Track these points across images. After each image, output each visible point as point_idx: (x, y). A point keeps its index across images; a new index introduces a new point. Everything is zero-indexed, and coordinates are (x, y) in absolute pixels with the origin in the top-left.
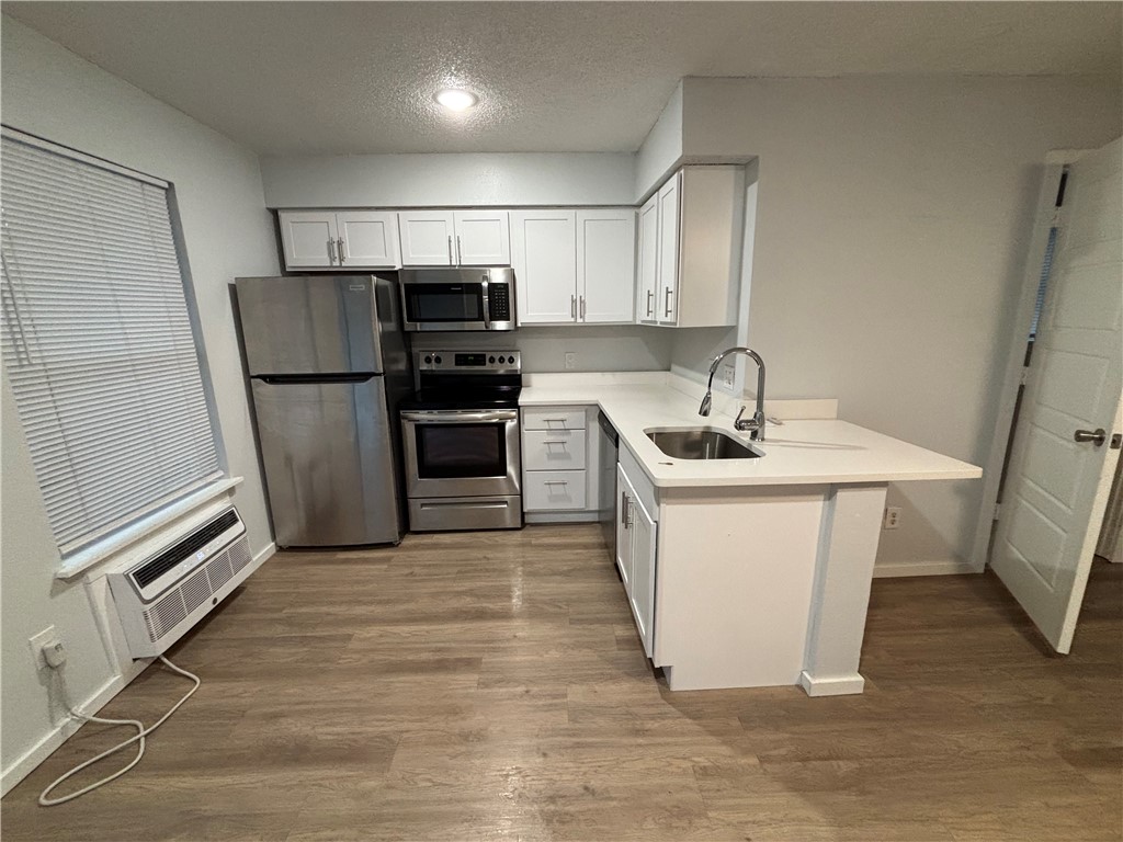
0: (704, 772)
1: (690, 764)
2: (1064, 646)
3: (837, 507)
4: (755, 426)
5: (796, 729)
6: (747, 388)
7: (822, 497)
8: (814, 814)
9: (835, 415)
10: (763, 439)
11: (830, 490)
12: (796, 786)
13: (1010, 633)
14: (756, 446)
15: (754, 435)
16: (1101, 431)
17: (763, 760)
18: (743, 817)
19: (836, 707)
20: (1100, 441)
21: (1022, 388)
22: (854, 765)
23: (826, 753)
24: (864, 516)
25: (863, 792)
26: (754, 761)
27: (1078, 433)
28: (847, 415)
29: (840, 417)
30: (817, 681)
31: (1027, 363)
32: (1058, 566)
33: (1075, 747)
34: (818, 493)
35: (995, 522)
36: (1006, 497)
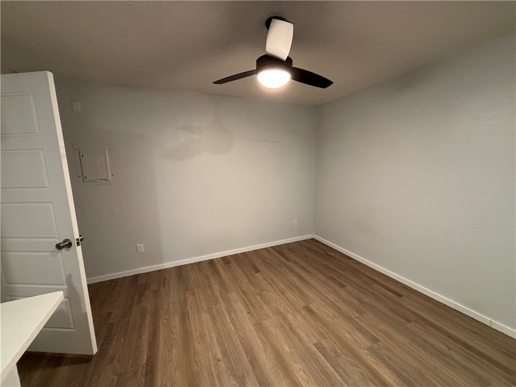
2: (95, 350)
20: (70, 245)
27: (57, 246)
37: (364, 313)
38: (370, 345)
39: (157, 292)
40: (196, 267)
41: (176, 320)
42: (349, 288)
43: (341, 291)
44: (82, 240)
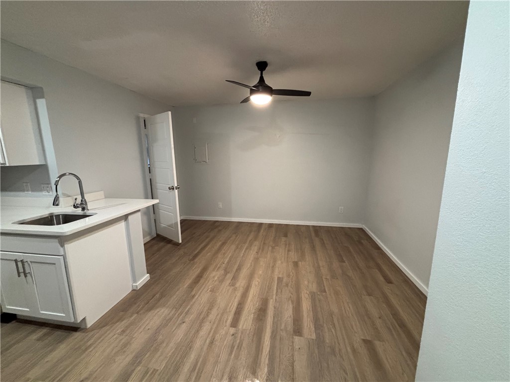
0: (123, 331)
1: (116, 335)
2: (180, 242)
3: (130, 222)
4: (83, 205)
5: (140, 299)
6: (63, 192)
7: (123, 221)
8: (158, 310)
9: (104, 197)
10: (88, 210)
11: (126, 217)
12: (150, 309)
13: (169, 246)
14: (88, 213)
15: (83, 209)
16: (172, 186)
17: (137, 313)
18: (143, 327)
19: (146, 286)
20: (173, 189)
21: (150, 179)
22: (159, 294)
23: (151, 297)
24: (137, 222)
25: (165, 296)
26: (136, 315)
27: (169, 188)
28: (108, 196)
29: (106, 197)
30: (138, 283)
31: (150, 173)
32: (173, 223)
33: (191, 258)
34: (120, 220)
35: (155, 220)
36: (155, 212)
37: (337, 279)
38: (315, 291)
39: (220, 231)
40: (249, 225)
41: (219, 243)
42: (347, 264)
43: (336, 264)
44: (178, 188)
